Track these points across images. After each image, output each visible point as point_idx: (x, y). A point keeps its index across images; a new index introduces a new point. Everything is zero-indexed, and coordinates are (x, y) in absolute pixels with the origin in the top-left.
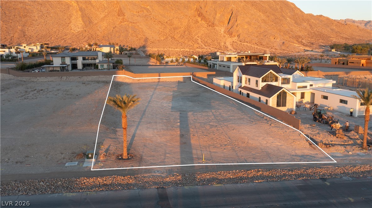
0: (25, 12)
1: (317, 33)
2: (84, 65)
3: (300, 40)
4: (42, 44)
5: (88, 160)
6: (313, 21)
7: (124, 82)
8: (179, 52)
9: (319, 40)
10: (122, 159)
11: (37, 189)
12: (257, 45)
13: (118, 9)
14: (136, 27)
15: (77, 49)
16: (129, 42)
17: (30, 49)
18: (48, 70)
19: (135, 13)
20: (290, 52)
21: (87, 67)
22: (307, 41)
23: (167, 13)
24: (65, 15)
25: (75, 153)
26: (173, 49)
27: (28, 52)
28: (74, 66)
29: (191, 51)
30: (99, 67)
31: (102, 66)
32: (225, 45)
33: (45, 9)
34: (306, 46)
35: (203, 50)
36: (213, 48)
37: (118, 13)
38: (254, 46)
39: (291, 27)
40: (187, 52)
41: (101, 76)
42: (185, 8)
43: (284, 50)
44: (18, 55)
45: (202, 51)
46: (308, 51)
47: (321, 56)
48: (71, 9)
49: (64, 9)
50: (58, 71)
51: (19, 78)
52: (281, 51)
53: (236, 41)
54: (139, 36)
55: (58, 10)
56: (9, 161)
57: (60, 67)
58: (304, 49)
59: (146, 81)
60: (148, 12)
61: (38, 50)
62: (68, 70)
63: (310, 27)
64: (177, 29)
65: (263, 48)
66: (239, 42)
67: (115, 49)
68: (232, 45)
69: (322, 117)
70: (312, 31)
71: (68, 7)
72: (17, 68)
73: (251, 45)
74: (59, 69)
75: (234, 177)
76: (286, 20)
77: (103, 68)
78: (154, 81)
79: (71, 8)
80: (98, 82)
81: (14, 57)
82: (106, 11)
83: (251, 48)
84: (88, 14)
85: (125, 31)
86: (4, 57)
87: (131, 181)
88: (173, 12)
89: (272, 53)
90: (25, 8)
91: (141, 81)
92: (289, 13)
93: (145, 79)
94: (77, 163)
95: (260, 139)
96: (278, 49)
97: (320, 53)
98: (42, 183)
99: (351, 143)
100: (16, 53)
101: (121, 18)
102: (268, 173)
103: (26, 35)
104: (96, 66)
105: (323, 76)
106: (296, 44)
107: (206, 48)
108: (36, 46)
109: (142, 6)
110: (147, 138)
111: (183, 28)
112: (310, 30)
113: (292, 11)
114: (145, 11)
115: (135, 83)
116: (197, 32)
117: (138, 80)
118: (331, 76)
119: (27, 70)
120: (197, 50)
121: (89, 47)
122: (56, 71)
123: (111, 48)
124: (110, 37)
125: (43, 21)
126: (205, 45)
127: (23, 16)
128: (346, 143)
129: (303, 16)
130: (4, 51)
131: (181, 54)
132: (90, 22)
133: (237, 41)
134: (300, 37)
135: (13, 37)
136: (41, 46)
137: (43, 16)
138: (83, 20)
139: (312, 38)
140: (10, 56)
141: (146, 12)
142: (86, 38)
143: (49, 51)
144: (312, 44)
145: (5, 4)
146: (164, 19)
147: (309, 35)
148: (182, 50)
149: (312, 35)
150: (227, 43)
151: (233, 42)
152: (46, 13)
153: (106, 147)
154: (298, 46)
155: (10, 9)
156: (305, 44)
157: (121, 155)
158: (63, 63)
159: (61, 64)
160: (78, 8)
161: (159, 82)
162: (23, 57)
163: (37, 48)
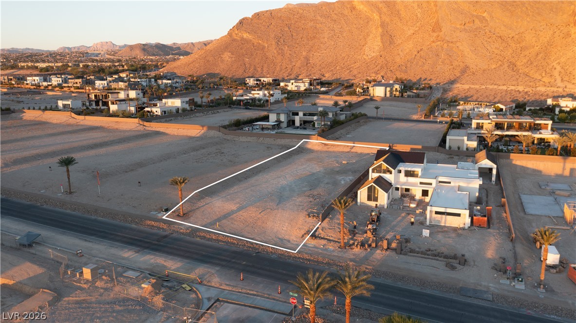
0: (314, 33)
2: (304, 122)
10: (179, 216)
13: (434, 20)
14: (454, 49)
16: (436, 73)
19: (458, 27)
23: (517, 22)
24: (361, 34)
28: (291, 123)
33: (338, 26)
37: (433, 28)
42: (552, 11)
48: (370, 25)
49: (362, 26)
54: (455, 63)
55: (355, 26)
57: (274, 125)
60: (481, 22)
61: (305, 88)
64: (527, 48)
71: (368, 22)
78: (344, 151)
79: (371, 23)
82: (418, 24)
84: (391, 31)
85: (434, 56)
88: (528, 19)
90: (316, 28)
94: (157, 213)
101: (435, 34)
103: (309, 63)
108: (305, 83)
109: (474, 13)
111: (538, 47)
114: (477, 21)
116: (561, 54)
121: (367, 84)
124: (408, 66)
125: (333, 44)
127: (311, 38)
130: (258, 94)
132: (392, 42)
136: (310, 82)
137: (335, 37)
138: (382, 39)
141: (479, 23)
142: (377, 67)
145: (295, 24)
146: (510, 31)
152: (339, 32)
155: (298, 30)
158: (278, 120)
159: (276, 122)
160: (380, 23)
161: (348, 152)
162: (277, 99)
163: (305, 86)
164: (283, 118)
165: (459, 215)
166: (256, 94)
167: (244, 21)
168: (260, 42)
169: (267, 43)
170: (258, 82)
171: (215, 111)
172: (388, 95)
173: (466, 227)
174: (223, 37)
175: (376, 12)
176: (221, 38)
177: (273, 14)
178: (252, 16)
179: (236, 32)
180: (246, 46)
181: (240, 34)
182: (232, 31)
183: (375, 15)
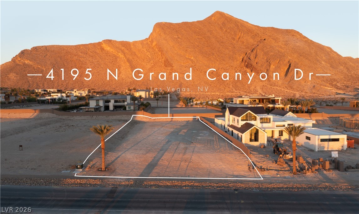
0: (80, 64)
1: (355, 76)
2: (115, 107)
3: (335, 83)
4: (90, 89)
5: (78, 170)
6: (351, 64)
7: (142, 121)
8: (210, 96)
9: (356, 83)
10: (101, 170)
11: (38, 183)
12: (287, 88)
15: (119, 93)
17: (79, 93)
18: (84, 110)
20: (321, 95)
21: (118, 109)
22: (342, 84)
24: (114, 66)
25: (71, 165)
26: (204, 93)
27: (77, 96)
28: (107, 108)
29: (221, 94)
30: (127, 109)
31: (129, 108)
32: (255, 89)
33: (96, 60)
34: (340, 89)
35: (232, 93)
36: (243, 92)
38: (284, 90)
39: (326, 71)
40: (216, 96)
41: (124, 116)
43: (314, 93)
44: (68, 98)
45: (232, 95)
46: (340, 94)
47: (342, 99)
48: (118, 61)
49: (113, 61)
50: (92, 111)
51: (60, 117)
52: (311, 95)
53: (266, 85)
54: (175, 81)
55: (107, 61)
56: (28, 168)
57: (94, 108)
58: (336, 92)
59: (160, 120)
61: (86, 94)
62: (100, 111)
63: (347, 70)
65: (293, 92)
66: (269, 86)
67: (150, 93)
68: (262, 89)
69: (279, 149)
70: (350, 75)
71: (116, 59)
72: (60, 108)
73: (280, 89)
74: (93, 110)
75: (171, 185)
76: (321, 63)
77: (130, 110)
78: (168, 120)
79: (118, 59)
80: (119, 121)
81: (65, 100)
82: (152, 61)
83: (281, 92)
84: (136, 65)
86: (57, 101)
87: (98, 182)
89: (302, 96)
90: (80, 60)
91: (156, 120)
92: (324, 57)
93: (160, 119)
94: (70, 171)
95: (212, 163)
96: (309, 92)
97: (352, 96)
98: (42, 180)
99: (287, 169)
100: (66, 97)
102: (198, 184)
104: (124, 108)
105: (328, 118)
106: (329, 87)
107: (236, 91)
108: (85, 91)
110: (127, 159)
112: (347, 73)
113: (327, 55)
115: (150, 122)
117: (154, 120)
118: (336, 118)
119: (68, 111)
120: (227, 93)
121: (129, 92)
122: (90, 111)
123: (146, 92)
124: (149, 82)
125: (96, 72)
126: (235, 89)
128: (282, 169)
129: (339, 60)
130: (57, 96)
131: (211, 97)
133: (268, 85)
134: (335, 80)
135: (68, 83)
136: (89, 91)
137: (96, 67)
139: (349, 81)
140: (61, 99)
143: (95, 95)
144: (348, 87)
145: (64, 56)
147: (345, 78)
148: (213, 93)
149: (349, 78)
150: (257, 87)
151: (263, 85)
152: (97, 64)
153: (94, 163)
154: (330, 89)
155: (68, 61)
156: (339, 88)
157: (101, 169)
158: (98, 105)
159: (96, 106)
160: (126, 60)
161: (171, 121)
162: (72, 100)
163: (85, 93)
164: (101, 103)
165: (337, 140)
166: (55, 96)
167: (25, 52)
168: (39, 67)
169: (45, 68)
170: (46, 92)
171: (29, 105)
172: (147, 97)
173: (345, 148)
174: (8, 62)
175: (121, 52)
176: (5, 63)
177: (47, 49)
178: (31, 49)
179: (19, 59)
180: (28, 69)
181: (22, 61)
182: (14, 58)
183: (120, 54)
